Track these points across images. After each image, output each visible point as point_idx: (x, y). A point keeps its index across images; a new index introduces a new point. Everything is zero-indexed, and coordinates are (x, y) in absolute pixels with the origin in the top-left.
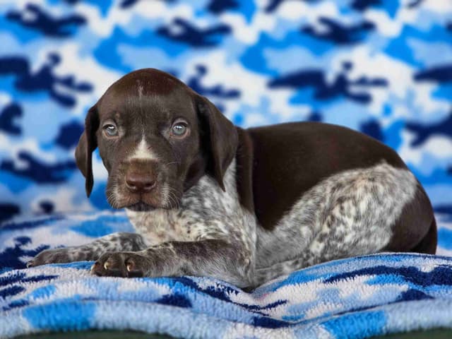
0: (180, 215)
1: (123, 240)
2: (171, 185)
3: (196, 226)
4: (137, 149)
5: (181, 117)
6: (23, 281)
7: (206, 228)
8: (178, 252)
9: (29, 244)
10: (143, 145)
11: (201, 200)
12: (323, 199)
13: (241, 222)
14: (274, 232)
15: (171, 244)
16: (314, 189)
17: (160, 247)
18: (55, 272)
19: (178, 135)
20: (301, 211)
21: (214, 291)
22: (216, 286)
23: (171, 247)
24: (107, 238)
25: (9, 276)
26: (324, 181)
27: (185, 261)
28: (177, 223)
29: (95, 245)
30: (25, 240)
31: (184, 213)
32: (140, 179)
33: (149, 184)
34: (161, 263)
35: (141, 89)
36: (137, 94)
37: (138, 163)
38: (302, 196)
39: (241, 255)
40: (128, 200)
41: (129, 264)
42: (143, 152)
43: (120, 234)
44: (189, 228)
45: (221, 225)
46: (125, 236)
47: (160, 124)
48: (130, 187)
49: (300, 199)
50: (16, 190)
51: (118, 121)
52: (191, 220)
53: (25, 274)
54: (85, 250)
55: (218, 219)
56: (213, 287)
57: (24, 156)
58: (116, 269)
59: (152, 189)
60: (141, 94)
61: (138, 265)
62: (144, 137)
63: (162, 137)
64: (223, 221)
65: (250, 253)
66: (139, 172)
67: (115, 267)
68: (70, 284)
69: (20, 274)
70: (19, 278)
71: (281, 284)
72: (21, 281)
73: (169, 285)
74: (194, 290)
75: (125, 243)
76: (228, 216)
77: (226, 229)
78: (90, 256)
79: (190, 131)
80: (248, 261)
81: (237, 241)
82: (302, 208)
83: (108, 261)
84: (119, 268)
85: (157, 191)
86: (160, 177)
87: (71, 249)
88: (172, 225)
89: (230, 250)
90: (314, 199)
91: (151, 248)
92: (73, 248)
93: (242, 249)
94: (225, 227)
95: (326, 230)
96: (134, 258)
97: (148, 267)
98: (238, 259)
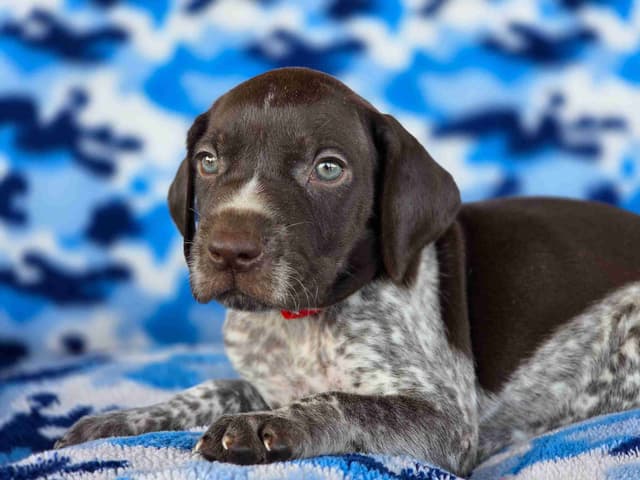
0: (341, 351)
1: (224, 395)
3: (374, 377)
4: (239, 194)
6: (67, 471)
7: (395, 380)
8: (349, 413)
9: (55, 406)
10: (252, 185)
14: (501, 394)
15: (334, 398)
16: (577, 320)
17: (315, 402)
18: (117, 455)
19: (326, 180)
20: (552, 360)
21: (413, 476)
22: (414, 469)
23: (335, 402)
24: (195, 392)
25: (39, 463)
26: (597, 307)
27: (360, 431)
29: (175, 405)
30: (47, 400)
31: (350, 349)
32: (229, 245)
33: (245, 256)
34: (317, 431)
35: (270, 97)
37: (234, 217)
39: (456, 433)
41: (267, 435)
42: (247, 199)
43: (216, 383)
44: (358, 377)
45: (420, 375)
46: (225, 386)
47: (292, 157)
48: (214, 260)
49: (549, 338)
50: (20, 317)
51: (220, 147)
52: (366, 364)
53: (68, 460)
54: (157, 415)
55: (416, 365)
56: (410, 471)
57: (33, 259)
58: (245, 448)
60: (267, 105)
62: (256, 175)
64: (424, 368)
65: (471, 430)
66: (230, 230)
67: (241, 444)
68: (158, 474)
69: (59, 460)
70: (58, 465)
71: (525, 461)
72: (62, 470)
73: (342, 468)
74: (386, 475)
75: (228, 400)
76: (430, 363)
77: (431, 383)
78: (166, 426)
79: (351, 177)
80: (466, 444)
81: (450, 406)
82: (553, 353)
83: (228, 434)
84: (249, 446)
85: (262, 270)
86: (272, 246)
87: (131, 413)
88: (324, 365)
89: (439, 423)
90: (579, 337)
91: (297, 402)
92: (135, 412)
93: (458, 422)
94: (429, 379)
95: (607, 376)
96: (274, 425)
97: (299, 439)
98: (450, 441)
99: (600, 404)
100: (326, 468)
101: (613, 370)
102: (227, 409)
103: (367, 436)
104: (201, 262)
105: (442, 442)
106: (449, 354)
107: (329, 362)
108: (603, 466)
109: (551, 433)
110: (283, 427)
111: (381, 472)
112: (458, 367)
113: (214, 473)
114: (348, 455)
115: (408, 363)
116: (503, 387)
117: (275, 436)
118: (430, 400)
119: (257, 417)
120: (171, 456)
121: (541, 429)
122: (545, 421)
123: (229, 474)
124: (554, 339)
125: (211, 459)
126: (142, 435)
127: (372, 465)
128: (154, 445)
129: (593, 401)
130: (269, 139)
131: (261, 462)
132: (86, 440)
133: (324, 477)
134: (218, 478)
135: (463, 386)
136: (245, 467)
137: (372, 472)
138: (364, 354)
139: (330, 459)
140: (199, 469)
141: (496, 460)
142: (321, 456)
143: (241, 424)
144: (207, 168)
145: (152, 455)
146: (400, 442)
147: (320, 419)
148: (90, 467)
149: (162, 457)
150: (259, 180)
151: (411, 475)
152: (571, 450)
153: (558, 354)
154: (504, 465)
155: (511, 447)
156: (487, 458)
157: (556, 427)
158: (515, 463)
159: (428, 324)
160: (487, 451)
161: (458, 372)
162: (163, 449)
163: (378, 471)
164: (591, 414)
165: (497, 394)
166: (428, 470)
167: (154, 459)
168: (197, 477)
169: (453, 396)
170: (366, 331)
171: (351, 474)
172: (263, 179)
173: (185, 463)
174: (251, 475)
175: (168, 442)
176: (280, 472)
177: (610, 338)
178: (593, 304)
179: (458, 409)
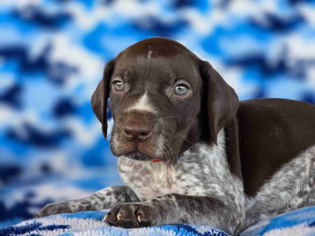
0: (179, 177)
1: (117, 193)
2: (166, 137)
4: (138, 102)
5: (184, 79)
6: (40, 230)
8: (180, 205)
10: (144, 98)
11: (202, 167)
12: (304, 169)
13: (231, 187)
15: (173, 197)
17: (164, 198)
18: (64, 222)
19: (179, 95)
22: (211, 232)
23: (174, 199)
24: (103, 192)
25: (26, 225)
28: (176, 184)
29: (93, 199)
31: (183, 177)
32: (136, 128)
34: (164, 213)
35: (150, 52)
36: (146, 57)
37: (136, 113)
38: (281, 167)
39: (234, 216)
40: (125, 147)
41: (139, 214)
42: (143, 105)
45: (217, 188)
46: (117, 189)
47: (163, 83)
48: (126, 135)
49: (280, 170)
51: (125, 78)
52: (191, 184)
53: (41, 224)
54: (84, 203)
55: (215, 183)
56: (209, 233)
58: (128, 220)
59: (146, 139)
60: (149, 56)
61: (147, 215)
62: (146, 93)
63: (164, 94)
65: (241, 216)
66: (136, 120)
67: (126, 218)
68: (85, 232)
69: (36, 224)
70: (36, 227)
71: (267, 229)
72: (38, 229)
73: (175, 231)
74: (197, 235)
75: (119, 196)
76: (222, 182)
77: (222, 192)
78: (88, 208)
79: (192, 93)
80: (238, 222)
81: (232, 203)
82: (282, 177)
83: (120, 212)
84: (130, 219)
85: (151, 141)
86: (156, 129)
87: (71, 202)
88: (170, 184)
89: (225, 211)
90: (294, 169)
91: (155, 198)
92: (73, 202)
93: (234, 211)
94: (222, 190)
95: (308, 189)
96: (143, 209)
97: (155, 217)
98: (230, 220)
99: (304, 202)
100: (167, 231)
101: (311, 185)
102: (119, 200)
103: (189, 216)
104: (119, 137)
105: (226, 221)
106: (231, 177)
107: (172, 182)
108: (305, 232)
109: (279, 216)
110: (148, 210)
111: (194, 233)
112: (236, 184)
113: (112, 232)
114: (178, 225)
115: (211, 182)
116: (257, 194)
117: (144, 215)
118: (222, 199)
119: (135, 205)
120: (91, 223)
121: (275, 214)
122: (276, 210)
123: (119, 232)
124: (282, 170)
125: (111, 224)
126: (77, 213)
127: (190, 229)
128: (83, 218)
129: (300, 200)
130: (152, 74)
131: (136, 227)
132: (49, 215)
133: (166, 235)
134: (114, 235)
135: (238, 193)
136: (127, 229)
137: (190, 233)
138: (190, 179)
139: (169, 226)
140: (105, 230)
141: (252, 228)
142: (165, 225)
143: (127, 208)
144: (117, 88)
145: (82, 222)
146: (205, 219)
147: (166, 207)
148: (51, 228)
149: (87, 223)
150: (148, 95)
151: (209, 235)
152: (289, 224)
153: (284, 178)
154: (256, 231)
155: (259, 222)
156: (247, 228)
157: (282, 213)
158: (261, 230)
159: (220, 163)
160: (248, 224)
161: (235, 186)
162: (87, 220)
163: (193, 232)
164: (299, 207)
165: (254, 197)
166: (218, 233)
167: (83, 225)
168: (103, 234)
169: (233, 199)
170: (192, 168)
171: (179, 234)
172: (149, 94)
173: (98, 227)
174: (130, 233)
175: (90, 217)
176: (145, 232)
177: (310, 169)
178: (301, 153)
179: (235, 204)
